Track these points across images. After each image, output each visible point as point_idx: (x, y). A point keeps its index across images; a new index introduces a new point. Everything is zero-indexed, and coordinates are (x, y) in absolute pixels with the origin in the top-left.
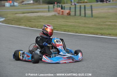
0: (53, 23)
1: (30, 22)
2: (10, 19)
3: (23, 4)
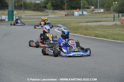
0: (108, 31)
1: (87, 30)
2: (70, 28)
3: (93, 13)
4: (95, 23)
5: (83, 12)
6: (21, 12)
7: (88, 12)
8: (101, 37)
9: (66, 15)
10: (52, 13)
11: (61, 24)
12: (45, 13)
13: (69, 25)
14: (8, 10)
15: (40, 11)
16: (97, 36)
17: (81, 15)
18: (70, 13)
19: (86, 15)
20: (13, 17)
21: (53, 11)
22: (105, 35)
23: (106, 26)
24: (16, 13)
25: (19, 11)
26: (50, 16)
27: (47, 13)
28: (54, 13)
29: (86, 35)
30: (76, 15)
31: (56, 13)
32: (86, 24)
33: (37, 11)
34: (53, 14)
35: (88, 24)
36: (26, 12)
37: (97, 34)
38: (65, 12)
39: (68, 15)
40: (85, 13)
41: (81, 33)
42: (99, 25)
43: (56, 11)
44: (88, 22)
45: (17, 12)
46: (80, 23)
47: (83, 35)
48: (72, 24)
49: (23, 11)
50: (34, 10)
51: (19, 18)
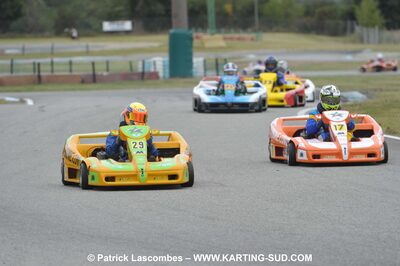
6: (243, 39)
10: (380, 40)
14: (172, 31)
20: (191, 60)
24: (222, 43)
25: (237, 35)
27: (362, 40)
28: (389, 40)
31: (396, 42)
33: (318, 33)
36: (268, 37)
45: (225, 39)
49: (253, 35)
50: (305, 30)
51: (217, 64)
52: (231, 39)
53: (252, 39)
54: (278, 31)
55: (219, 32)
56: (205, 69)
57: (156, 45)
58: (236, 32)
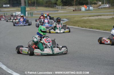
0: (103, 24)
1: (85, 23)
3: (99, 8)
4: (96, 17)
5: (90, 7)
6: (33, 8)
7: (94, 8)
8: (95, 28)
9: (74, 11)
10: (62, 8)
11: (66, 19)
12: (56, 9)
13: (72, 19)
14: (21, 7)
15: (51, 7)
16: (92, 28)
17: (87, 10)
18: (78, 9)
19: (92, 10)
20: (25, 13)
21: (63, 7)
22: (98, 27)
23: (104, 19)
24: (29, 9)
26: (60, 11)
27: (58, 9)
28: (63, 8)
29: (83, 27)
30: (83, 10)
31: (65, 9)
32: (88, 18)
33: (48, 7)
34: (62, 10)
35: (90, 18)
36: (38, 8)
37: (92, 26)
38: (73, 7)
39: (76, 10)
40: (91, 8)
41: (79, 26)
42: (98, 19)
43: (65, 7)
44: (90, 16)
46: (83, 17)
47: (80, 27)
48: (76, 18)
49: (35, 8)
50: (46, 6)
51: (31, 13)
52: (31, 8)
53: (35, 9)
54: (40, 7)
55: (28, 7)
56: (28, 14)
57: (15, 10)
58: (32, 7)
